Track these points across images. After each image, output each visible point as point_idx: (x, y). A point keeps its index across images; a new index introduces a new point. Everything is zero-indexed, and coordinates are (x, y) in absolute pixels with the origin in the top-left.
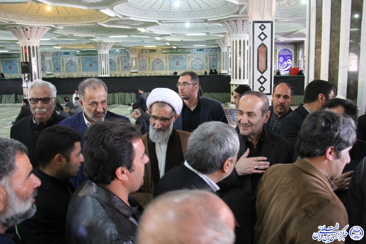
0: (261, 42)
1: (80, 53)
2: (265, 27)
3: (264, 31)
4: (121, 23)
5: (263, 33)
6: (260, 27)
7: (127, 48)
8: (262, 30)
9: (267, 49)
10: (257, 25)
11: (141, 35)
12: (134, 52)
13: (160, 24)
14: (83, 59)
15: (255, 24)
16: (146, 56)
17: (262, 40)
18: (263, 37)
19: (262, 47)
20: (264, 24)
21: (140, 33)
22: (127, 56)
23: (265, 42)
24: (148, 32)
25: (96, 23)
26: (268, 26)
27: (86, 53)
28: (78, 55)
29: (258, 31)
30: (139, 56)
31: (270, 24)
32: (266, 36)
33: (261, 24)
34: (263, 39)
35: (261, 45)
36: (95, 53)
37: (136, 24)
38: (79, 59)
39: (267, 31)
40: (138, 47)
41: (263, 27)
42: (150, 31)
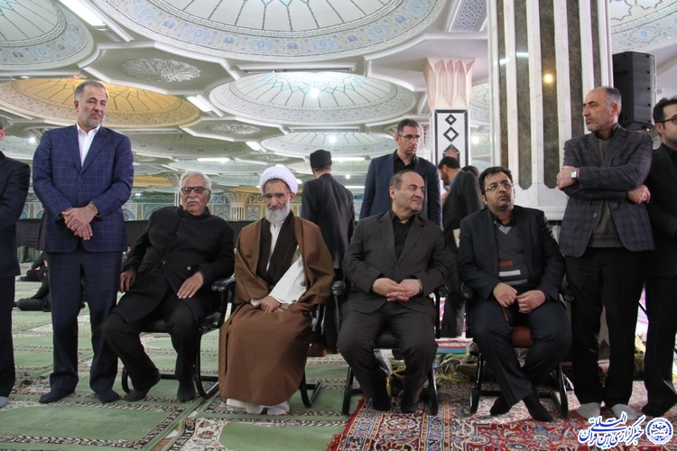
0: (448, 143)
1: (141, 197)
2: (455, 120)
3: (453, 126)
4: (220, 128)
5: (451, 129)
6: (447, 120)
7: (227, 189)
8: (451, 123)
9: (459, 155)
10: (442, 117)
11: (252, 158)
12: (238, 198)
13: (285, 133)
14: (147, 208)
15: (439, 115)
16: (259, 206)
17: (451, 140)
18: (451, 135)
19: (450, 150)
20: (453, 114)
21: (252, 153)
22: (225, 206)
23: (455, 143)
24: (265, 151)
25: (177, 127)
26: (460, 117)
27: (153, 197)
28: (138, 201)
29: (443, 126)
30: (247, 206)
31: (463, 115)
32: (457, 134)
33: (448, 114)
34: (451, 137)
35: (449, 148)
36: (169, 198)
37: (244, 132)
38: (139, 207)
39: (459, 126)
40: (246, 187)
41: (451, 120)
42: (268, 151)
